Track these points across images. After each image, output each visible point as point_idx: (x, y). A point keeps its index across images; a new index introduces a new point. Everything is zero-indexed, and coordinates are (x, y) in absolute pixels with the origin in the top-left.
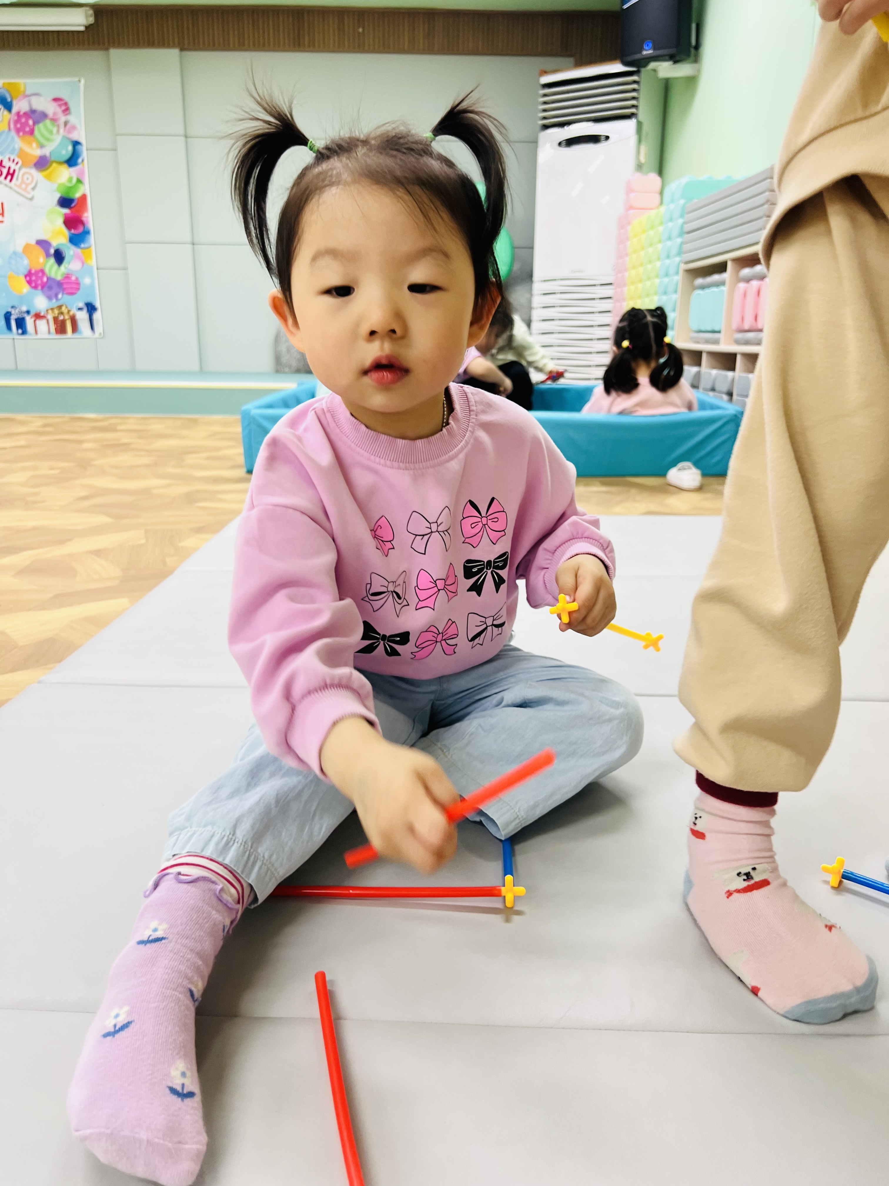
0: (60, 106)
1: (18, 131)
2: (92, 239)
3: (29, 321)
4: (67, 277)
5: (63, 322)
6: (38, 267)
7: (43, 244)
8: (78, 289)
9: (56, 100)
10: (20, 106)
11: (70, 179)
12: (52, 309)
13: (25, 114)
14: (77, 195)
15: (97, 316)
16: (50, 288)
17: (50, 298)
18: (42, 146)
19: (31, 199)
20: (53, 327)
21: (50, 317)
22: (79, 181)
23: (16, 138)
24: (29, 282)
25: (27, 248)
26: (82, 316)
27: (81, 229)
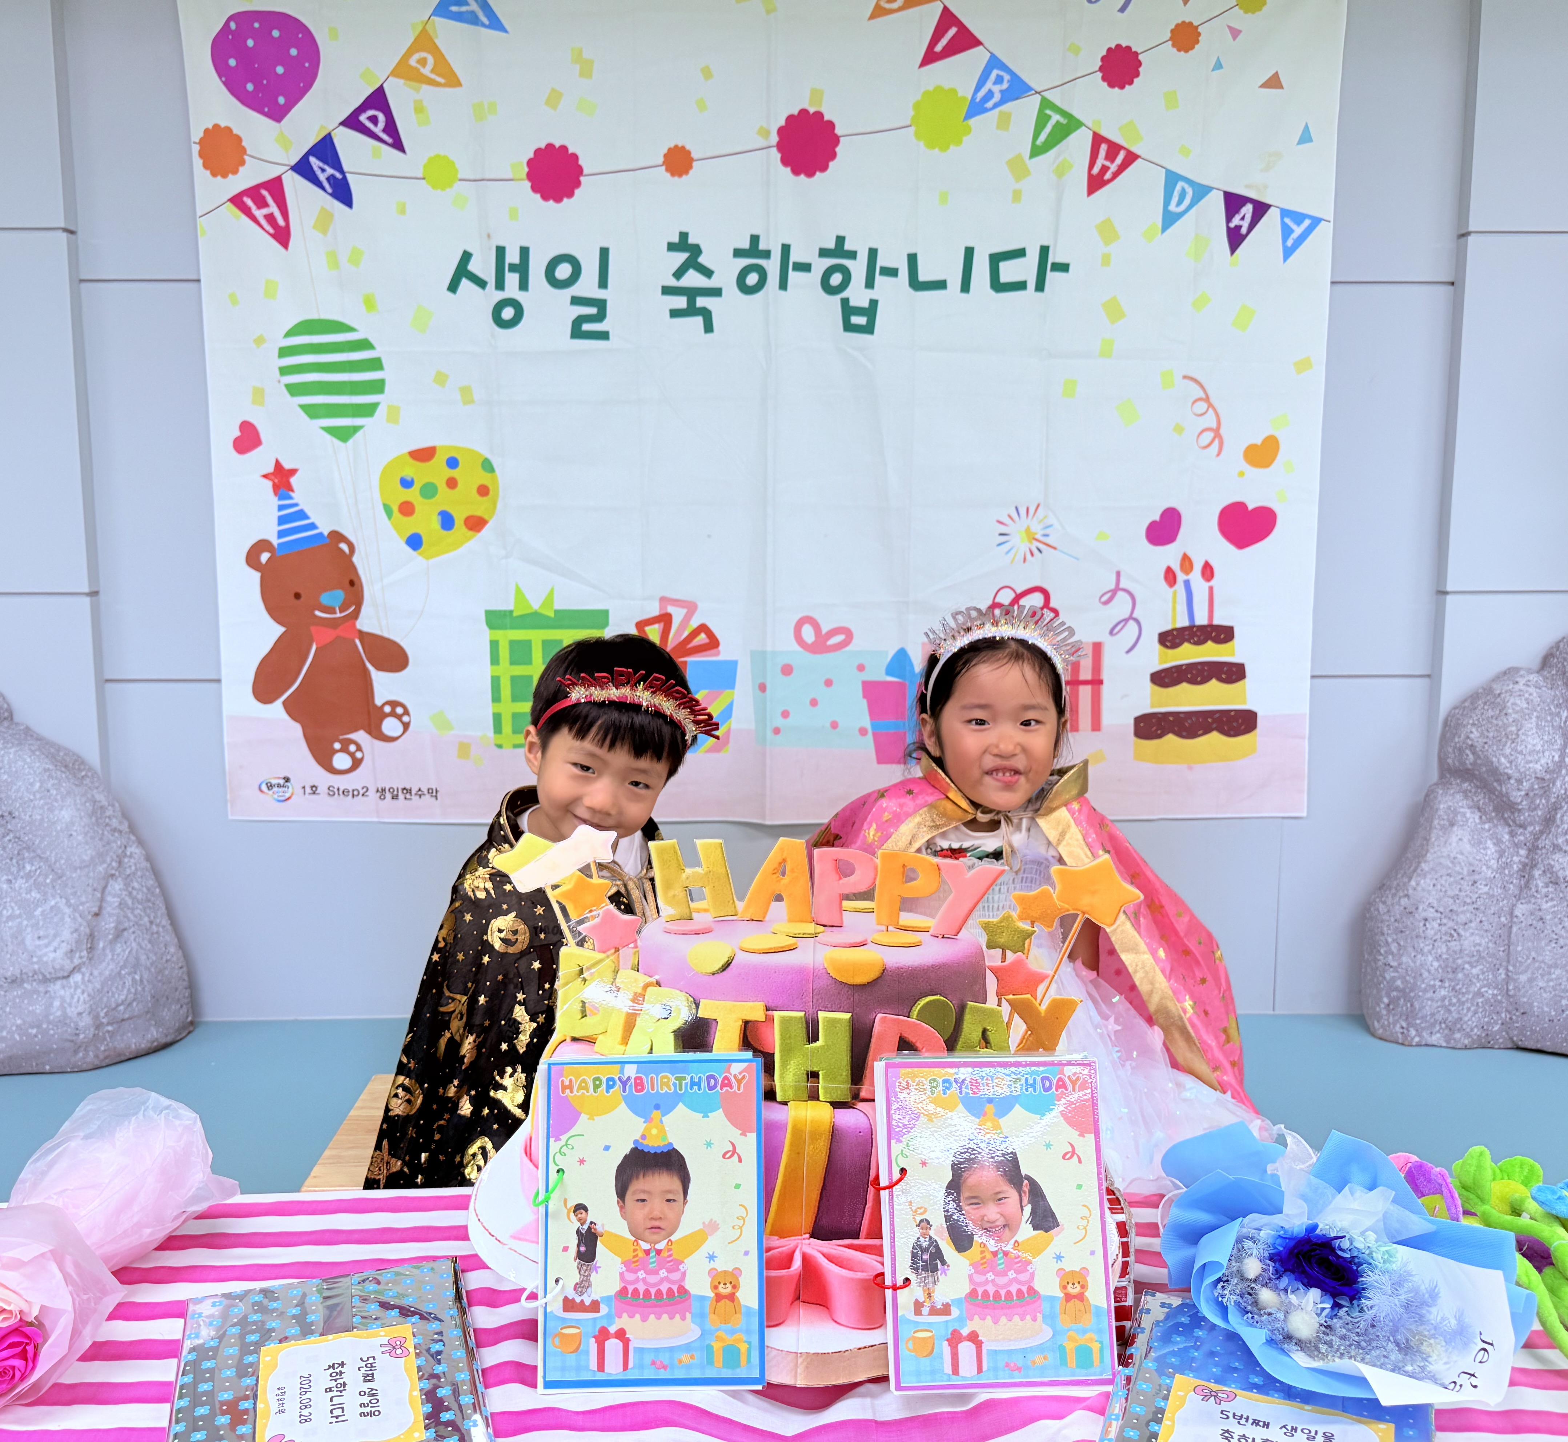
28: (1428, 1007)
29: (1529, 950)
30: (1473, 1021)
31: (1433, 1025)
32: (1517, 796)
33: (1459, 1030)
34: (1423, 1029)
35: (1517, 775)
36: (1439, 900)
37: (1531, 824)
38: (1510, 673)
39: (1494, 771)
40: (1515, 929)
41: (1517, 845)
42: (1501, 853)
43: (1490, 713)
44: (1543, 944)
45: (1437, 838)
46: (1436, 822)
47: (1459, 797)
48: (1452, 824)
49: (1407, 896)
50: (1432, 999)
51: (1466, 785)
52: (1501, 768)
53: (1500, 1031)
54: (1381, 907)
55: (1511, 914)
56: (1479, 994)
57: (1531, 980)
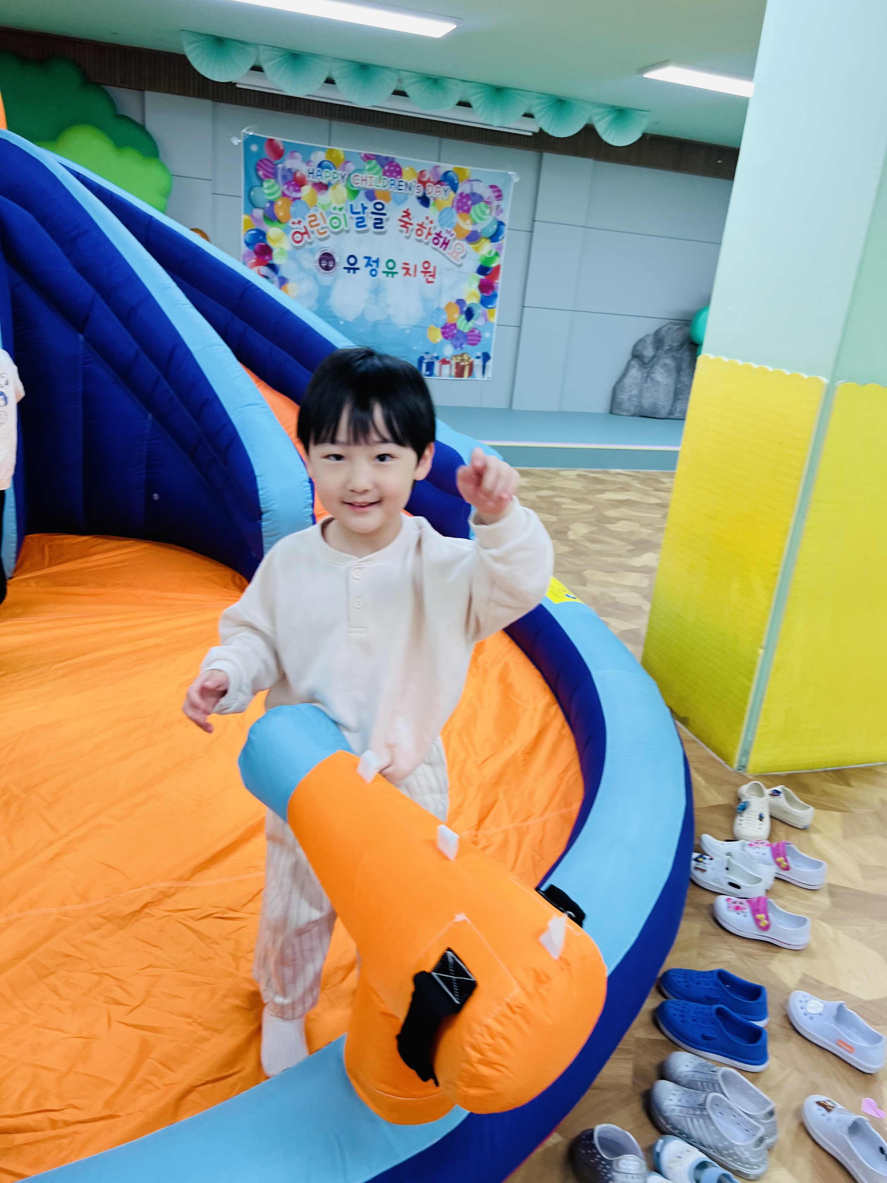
0: (494, 192)
1: (459, 208)
2: (498, 302)
3: (437, 364)
4: (472, 331)
5: (463, 368)
6: (452, 322)
7: (460, 302)
8: (479, 341)
9: (492, 187)
10: (464, 188)
11: (490, 253)
12: (456, 356)
13: (467, 195)
14: (494, 265)
15: (490, 363)
16: (457, 339)
17: (455, 347)
18: (475, 223)
19: (460, 266)
20: (454, 371)
21: (453, 362)
22: (497, 254)
23: (456, 215)
24: (443, 333)
25: (449, 305)
26: (478, 363)
27: (491, 293)
29: (645, 394)
31: (624, 411)
32: (646, 362)
33: (630, 412)
35: (647, 357)
36: (629, 384)
37: (648, 368)
38: (648, 335)
40: (643, 390)
41: (645, 372)
42: (642, 374)
43: (643, 344)
44: (648, 393)
45: (630, 371)
46: (630, 367)
47: (635, 362)
48: (633, 367)
49: (623, 384)
50: (625, 406)
51: (637, 360)
52: (644, 356)
53: (638, 412)
55: (643, 387)
56: (634, 404)
57: (645, 401)
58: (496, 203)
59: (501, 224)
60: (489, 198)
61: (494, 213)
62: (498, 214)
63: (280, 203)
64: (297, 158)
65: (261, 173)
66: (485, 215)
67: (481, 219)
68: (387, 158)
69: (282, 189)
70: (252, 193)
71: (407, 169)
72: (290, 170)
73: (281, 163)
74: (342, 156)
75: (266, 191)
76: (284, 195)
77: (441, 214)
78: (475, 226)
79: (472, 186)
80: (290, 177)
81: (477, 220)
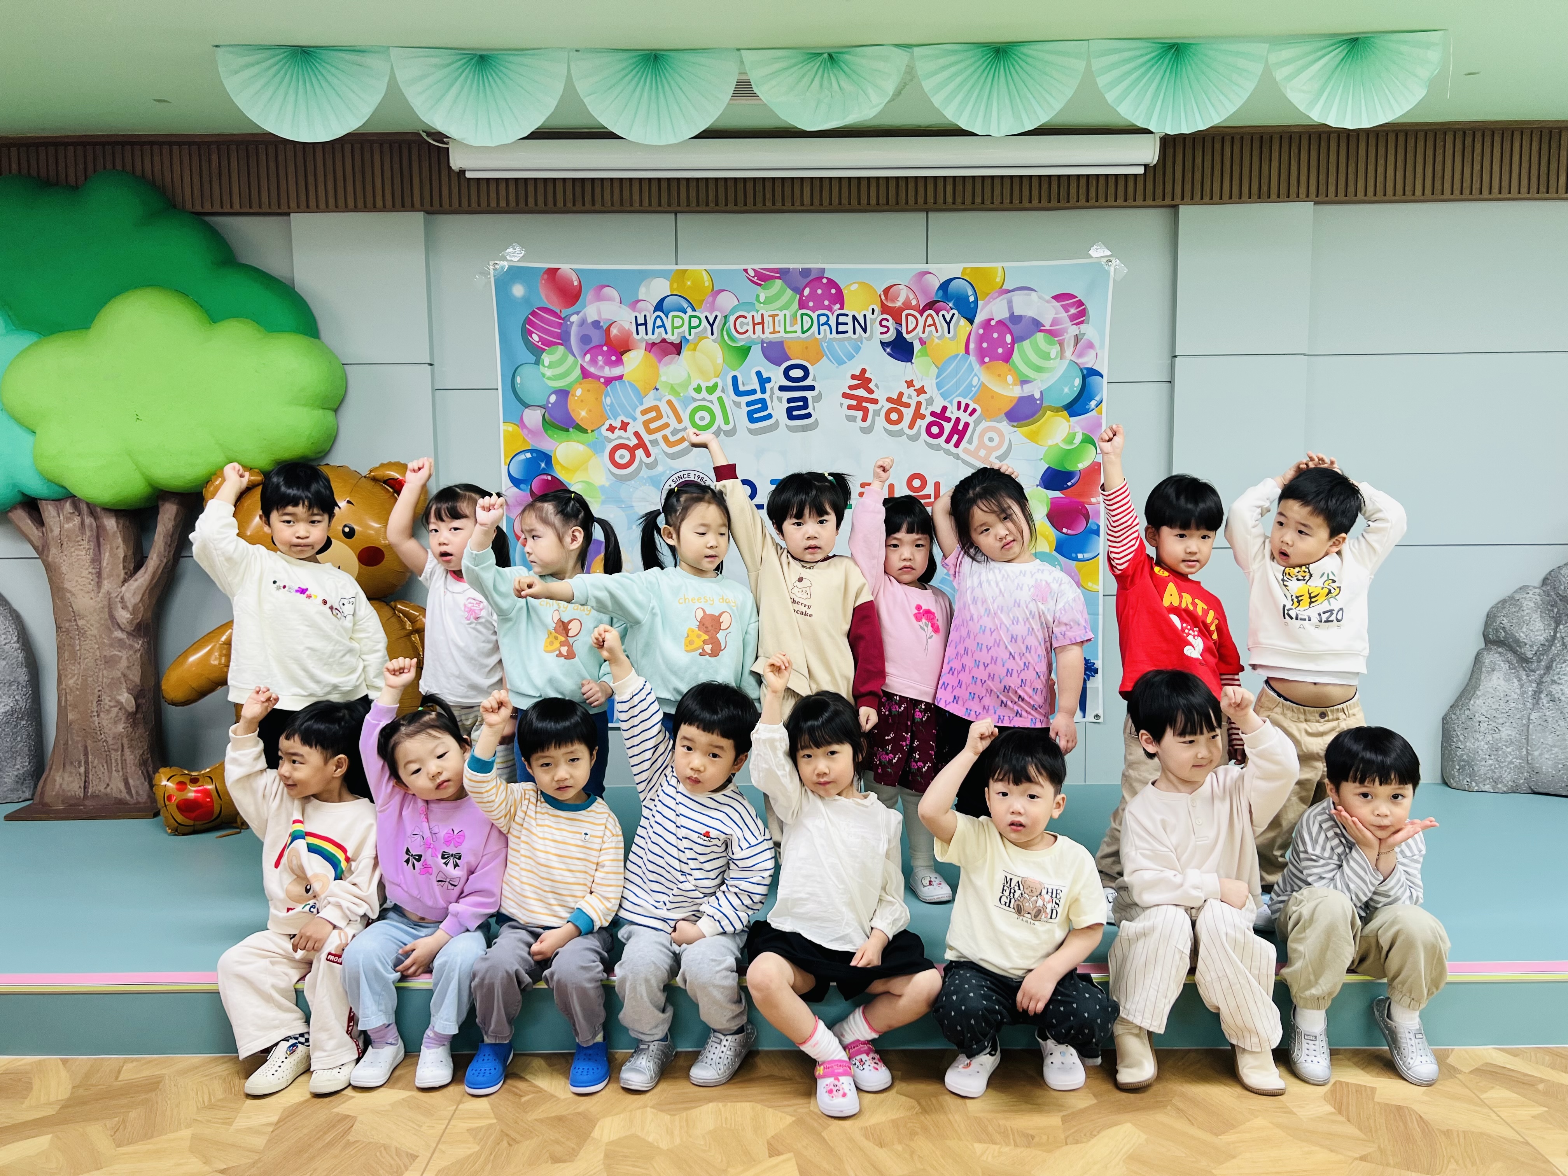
0: (1066, 308)
1: (982, 355)
9: (1058, 298)
10: (992, 310)
11: (1070, 439)
13: (1000, 322)
14: (1082, 465)
18: (1025, 381)
22: (1088, 441)
23: (976, 366)
27: (1081, 527)
28: (1482, 769)
29: (1540, 738)
30: (1508, 777)
31: (1485, 780)
32: (1529, 655)
33: (1501, 783)
34: (1480, 782)
35: (1530, 643)
36: (1487, 711)
37: (1538, 669)
38: (1523, 589)
39: (1517, 641)
40: (1531, 726)
41: (1530, 681)
42: (1522, 686)
43: (1514, 610)
44: (1547, 734)
45: (1485, 677)
46: (1484, 669)
47: (1497, 655)
48: (1493, 670)
49: (1469, 709)
50: (1485, 766)
51: (1500, 650)
52: (1521, 640)
53: (1524, 783)
54: (1453, 716)
55: (1529, 719)
56: (1511, 762)
57: (1541, 754)
58: (1073, 330)
59: (1090, 373)
60: (1055, 322)
61: (1068, 353)
62: (1080, 355)
63: (579, 392)
64: (609, 299)
65: (535, 337)
66: (1051, 359)
67: (1039, 369)
68: (805, 272)
69: (580, 362)
70: (518, 380)
71: (855, 287)
72: (596, 324)
73: (577, 313)
74: (707, 283)
75: (549, 373)
76: (585, 374)
77: (940, 371)
78: (1025, 386)
79: (1010, 302)
80: (597, 338)
81: (1031, 374)
